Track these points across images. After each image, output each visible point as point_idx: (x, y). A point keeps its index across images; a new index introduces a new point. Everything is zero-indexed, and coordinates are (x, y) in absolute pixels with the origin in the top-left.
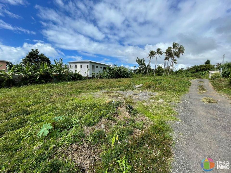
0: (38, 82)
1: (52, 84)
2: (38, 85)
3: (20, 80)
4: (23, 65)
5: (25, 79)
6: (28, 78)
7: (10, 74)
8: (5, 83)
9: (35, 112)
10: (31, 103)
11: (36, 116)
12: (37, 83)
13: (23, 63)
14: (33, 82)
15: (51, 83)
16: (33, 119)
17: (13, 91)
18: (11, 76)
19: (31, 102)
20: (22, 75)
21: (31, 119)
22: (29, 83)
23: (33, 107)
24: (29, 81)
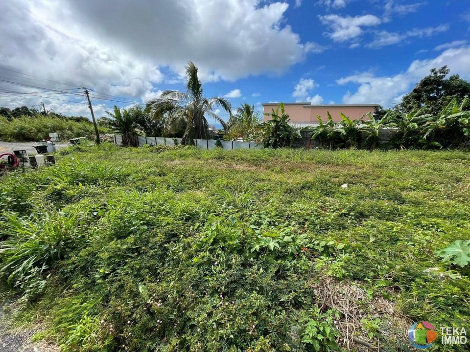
0: (423, 146)
1: (461, 154)
2: (423, 152)
3: (389, 139)
4: (401, 110)
5: (398, 137)
6: (404, 134)
7: (377, 127)
8: (367, 142)
9: (417, 203)
10: (409, 185)
11: (421, 213)
12: (419, 146)
13: (402, 105)
14: (412, 145)
15: (458, 149)
16: (413, 216)
17: (375, 157)
18: (377, 131)
19: (409, 183)
20: (395, 128)
21: (409, 214)
22: (402, 144)
23: (412, 193)
24: (404, 141)
